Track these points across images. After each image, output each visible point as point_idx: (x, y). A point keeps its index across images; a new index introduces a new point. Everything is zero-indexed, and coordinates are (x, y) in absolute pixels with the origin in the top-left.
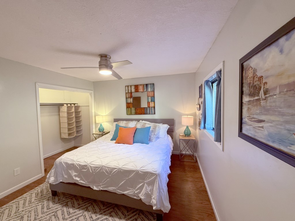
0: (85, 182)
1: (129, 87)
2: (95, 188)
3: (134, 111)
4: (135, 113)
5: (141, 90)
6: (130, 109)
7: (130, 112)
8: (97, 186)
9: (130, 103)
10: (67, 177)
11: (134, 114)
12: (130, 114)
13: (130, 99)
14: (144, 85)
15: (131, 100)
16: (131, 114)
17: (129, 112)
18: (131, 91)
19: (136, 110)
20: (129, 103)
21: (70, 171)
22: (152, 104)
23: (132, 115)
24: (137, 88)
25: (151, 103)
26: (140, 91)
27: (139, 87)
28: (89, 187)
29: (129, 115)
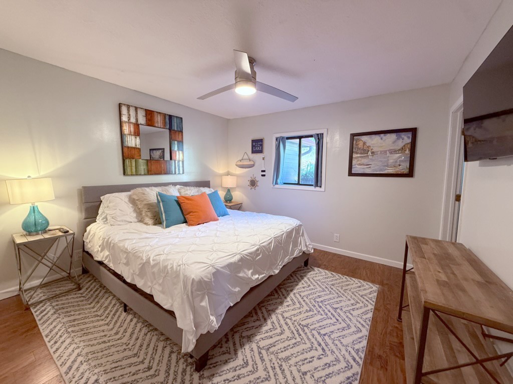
0: (263, 274)
1: (131, 108)
2: (277, 272)
3: (145, 167)
4: (146, 171)
5: (159, 125)
6: (134, 160)
7: (134, 168)
8: (276, 268)
9: (134, 148)
10: (239, 289)
11: (145, 175)
12: (134, 173)
13: (133, 137)
14: (165, 115)
15: (136, 141)
16: (137, 174)
17: (131, 169)
18: (137, 120)
19: (149, 164)
20: (132, 148)
21: (241, 275)
22: (179, 155)
23: (140, 175)
24: (151, 117)
25: (177, 153)
26: (157, 125)
27: (156, 116)
28: (271, 276)
29: (132, 175)
